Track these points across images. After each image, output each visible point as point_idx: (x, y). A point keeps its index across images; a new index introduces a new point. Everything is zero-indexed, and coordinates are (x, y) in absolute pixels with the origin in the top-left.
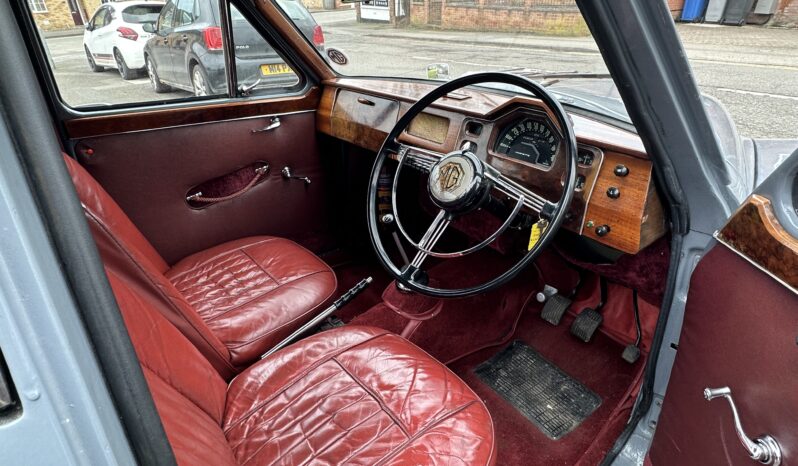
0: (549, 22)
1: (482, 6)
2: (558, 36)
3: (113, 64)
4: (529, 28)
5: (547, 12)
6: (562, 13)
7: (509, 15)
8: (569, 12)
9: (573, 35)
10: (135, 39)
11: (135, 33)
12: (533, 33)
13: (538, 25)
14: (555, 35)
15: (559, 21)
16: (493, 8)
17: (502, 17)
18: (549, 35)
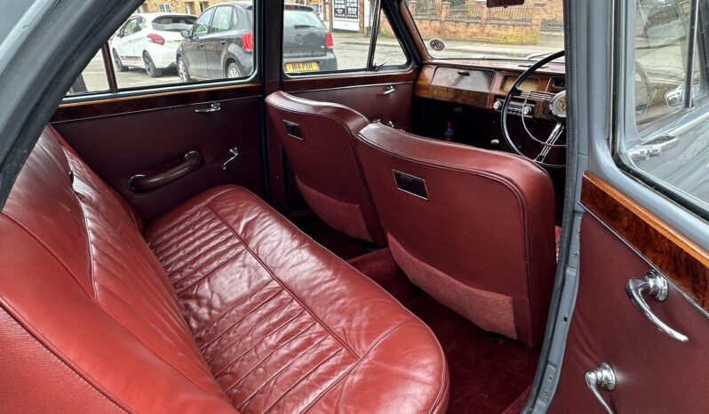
0: (502, 32)
1: (443, 19)
2: (511, 44)
3: (141, 64)
4: (484, 37)
5: (500, 25)
6: (514, 26)
7: (467, 27)
8: (520, 25)
9: (523, 44)
10: (162, 44)
11: (162, 39)
12: (488, 42)
13: (493, 35)
14: (507, 43)
15: (511, 31)
16: (453, 21)
17: (461, 28)
18: (502, 44)
